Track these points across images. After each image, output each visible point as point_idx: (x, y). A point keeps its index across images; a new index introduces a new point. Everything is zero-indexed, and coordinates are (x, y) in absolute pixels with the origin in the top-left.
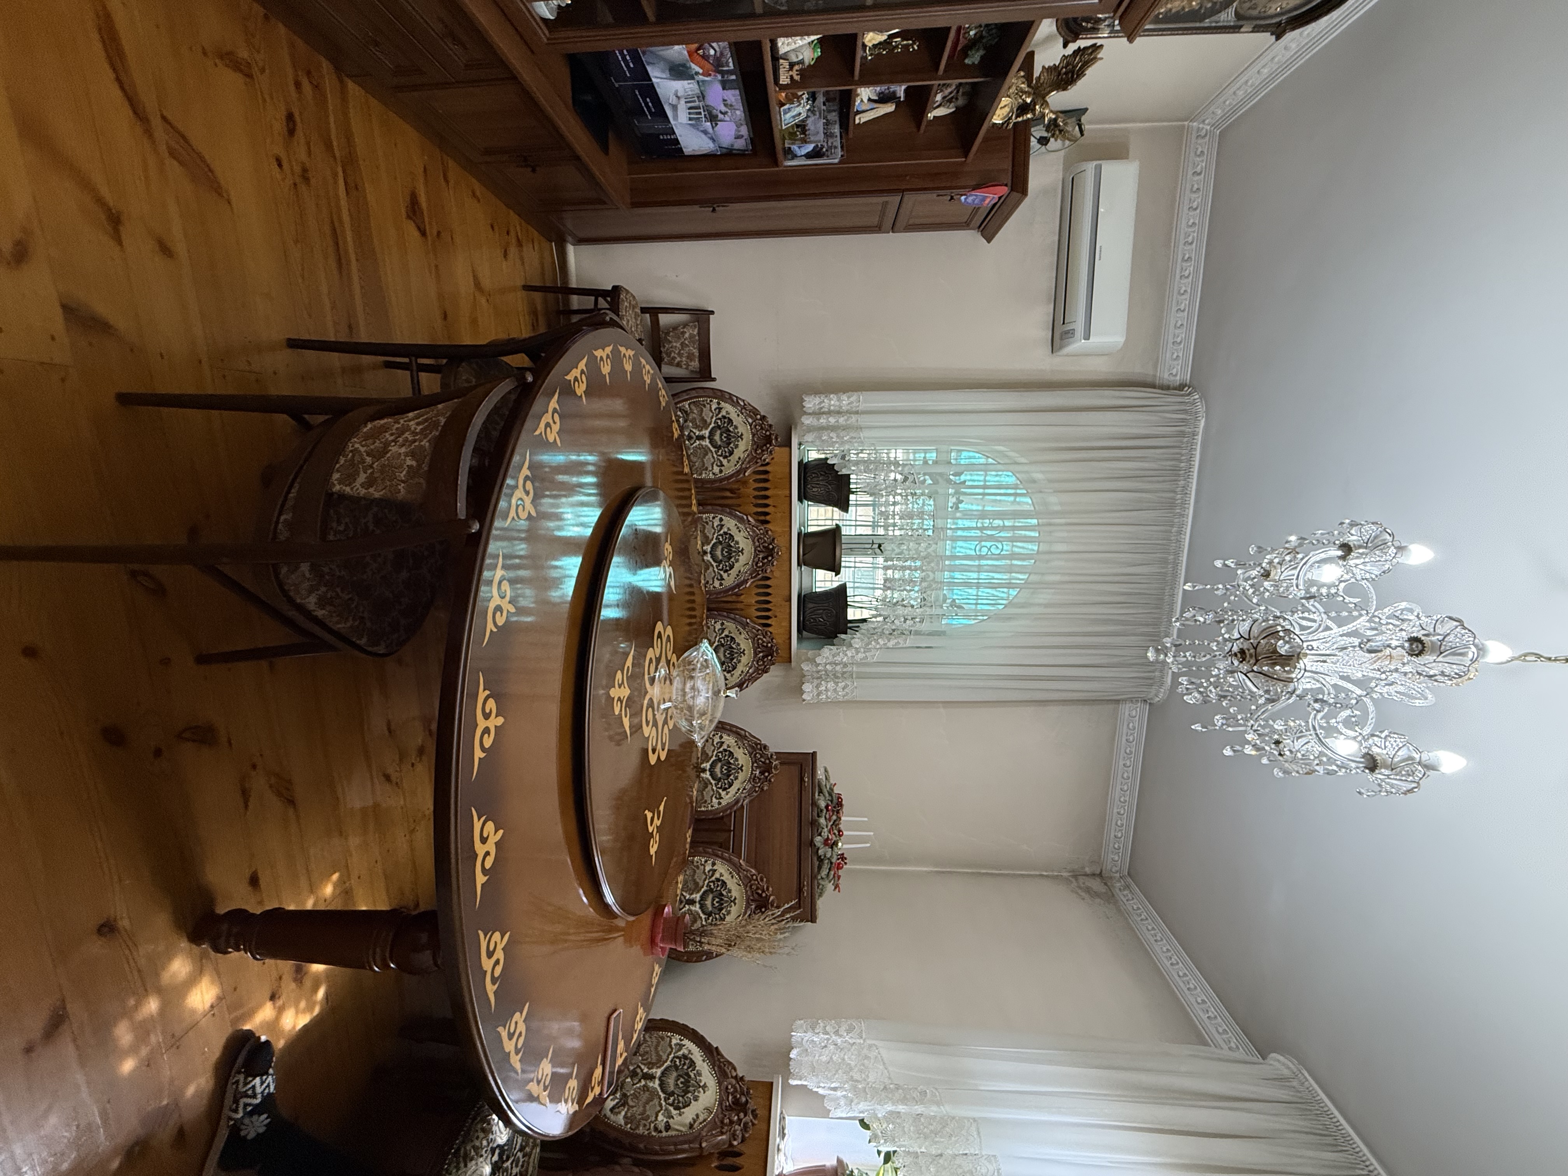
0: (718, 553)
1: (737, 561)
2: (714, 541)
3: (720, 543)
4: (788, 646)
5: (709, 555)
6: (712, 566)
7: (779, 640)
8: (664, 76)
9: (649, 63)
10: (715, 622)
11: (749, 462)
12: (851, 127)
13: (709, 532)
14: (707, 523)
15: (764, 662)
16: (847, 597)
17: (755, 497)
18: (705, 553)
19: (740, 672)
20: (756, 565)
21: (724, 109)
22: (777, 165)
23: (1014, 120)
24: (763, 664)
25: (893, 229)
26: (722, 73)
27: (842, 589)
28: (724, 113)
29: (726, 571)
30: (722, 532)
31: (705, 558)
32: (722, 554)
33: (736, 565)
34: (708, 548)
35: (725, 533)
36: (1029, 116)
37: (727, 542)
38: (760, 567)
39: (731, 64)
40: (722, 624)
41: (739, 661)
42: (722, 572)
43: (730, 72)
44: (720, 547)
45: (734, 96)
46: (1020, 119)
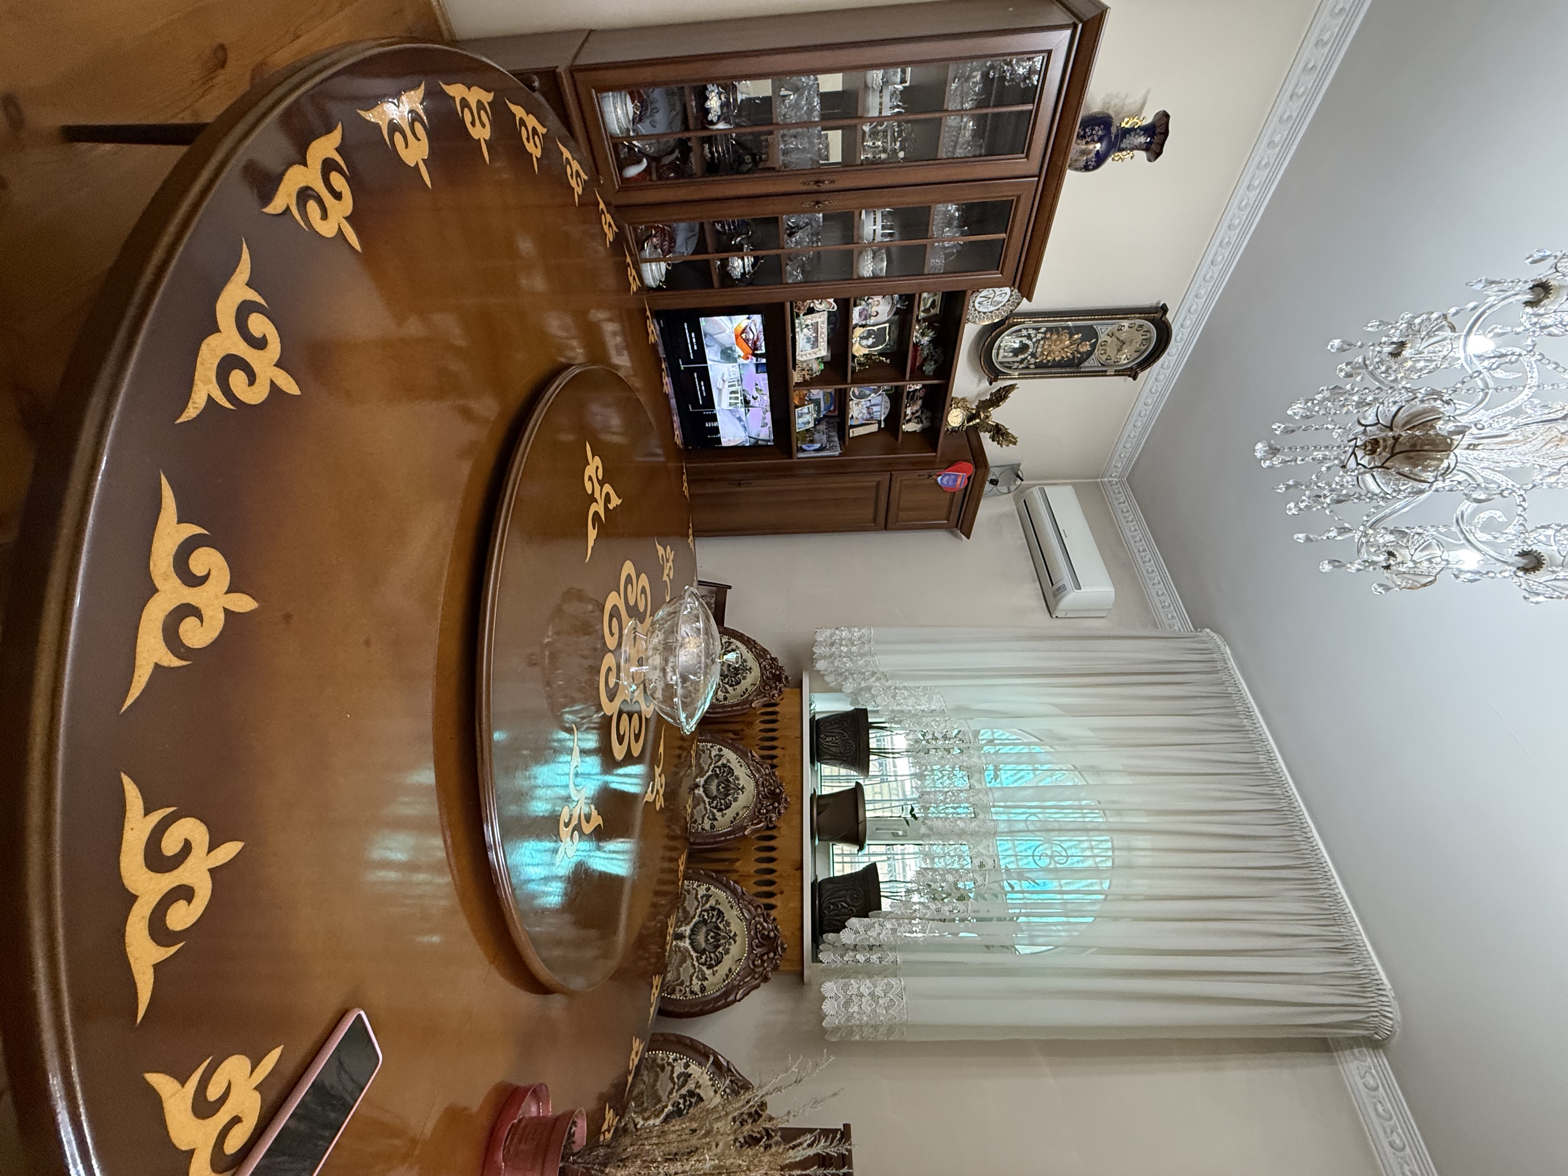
0: (713, 787)
1: (736, 800)
2: (710, 773)
3: (717, 776)
4: (799, 943)
5: (701, 789)
6: (704, 802)
7: (785, 931)
8: (716, 359)
9: (708, 346)
10: (699, 886)
11: (756, 695)
12: (847, 439)
13: (705, 762)
14: (704, 752)
15: (763, 962)
16: (879, 883)
17: (763, 739)
18: (697, 786)
19: (726, 970)
20: (759, 812)
21: (755, 394)
22: (791, 458)
23: (966, 425)
24: (762, 965)
25: (886, 528)
26: (757, 356)
27: (872, 869)
28: (755, 398)
29: (720, 810)
30: (720, 763)
31: (696, 791)
32: (718, 790)
33: (734, 804)
34: (701, 781)
35: (724, 766)
36: (978, 421)
37: (725, 774)
38: (763, 814)
39: (763, 348)
40: (708, 889)
41: (727, 952)
42: (715, 811)
43: (761, 356)
44: (716, 781)
45: (763, 379)
46: (971, 424)
